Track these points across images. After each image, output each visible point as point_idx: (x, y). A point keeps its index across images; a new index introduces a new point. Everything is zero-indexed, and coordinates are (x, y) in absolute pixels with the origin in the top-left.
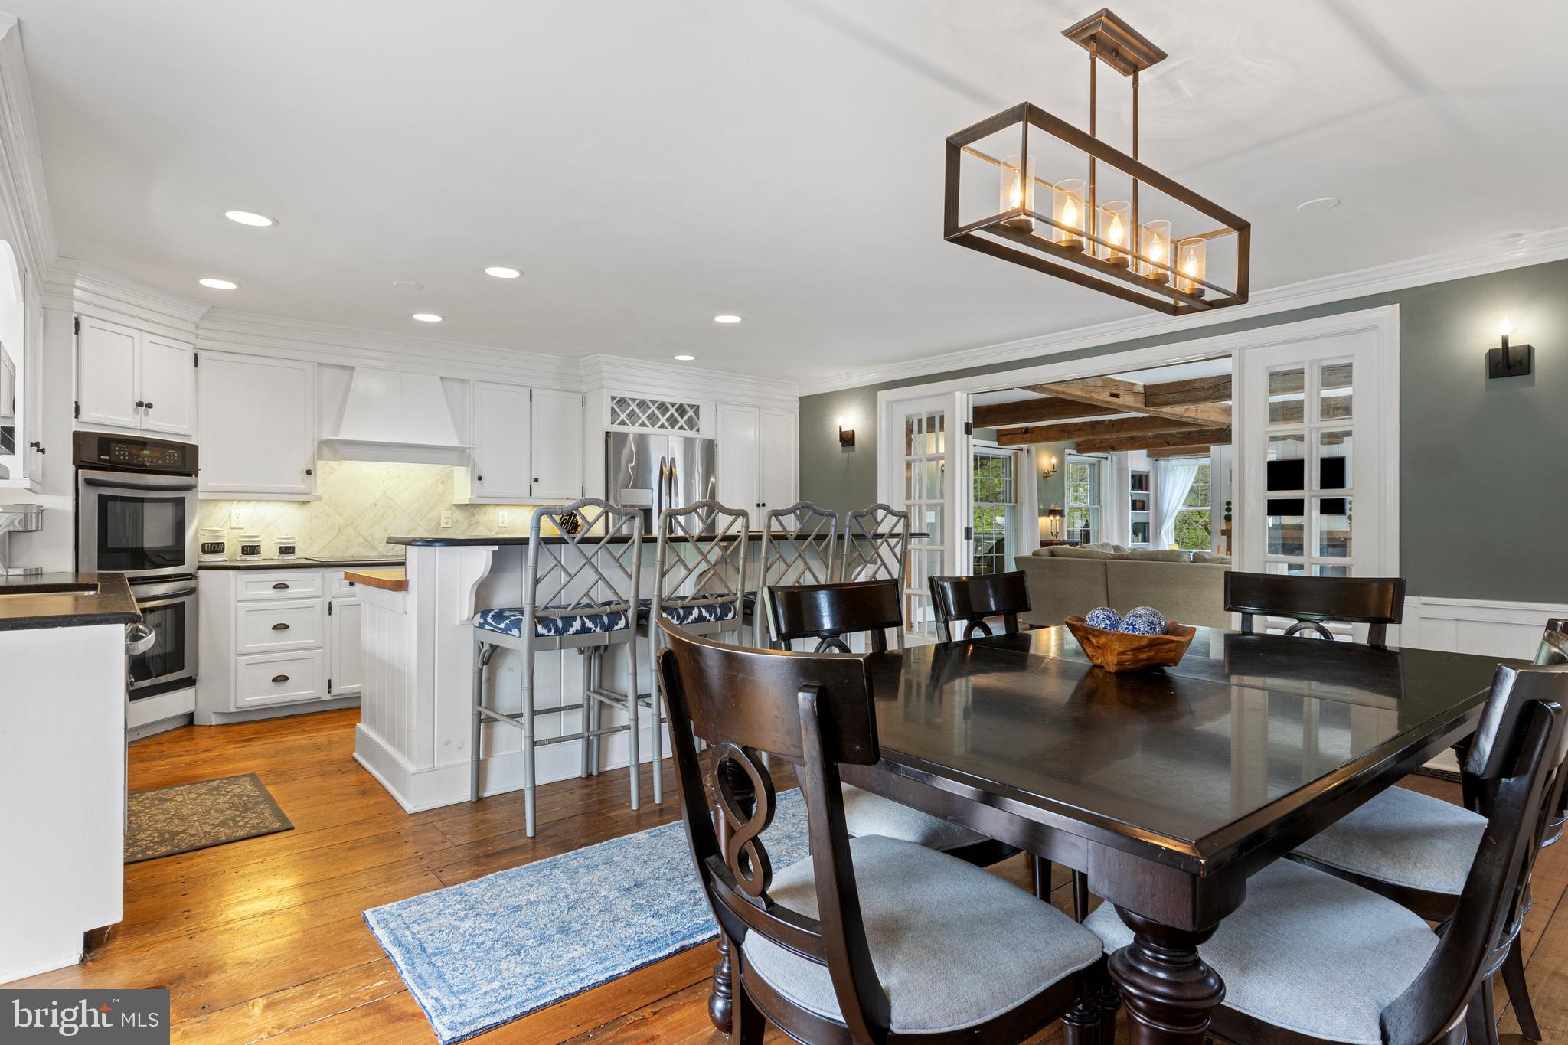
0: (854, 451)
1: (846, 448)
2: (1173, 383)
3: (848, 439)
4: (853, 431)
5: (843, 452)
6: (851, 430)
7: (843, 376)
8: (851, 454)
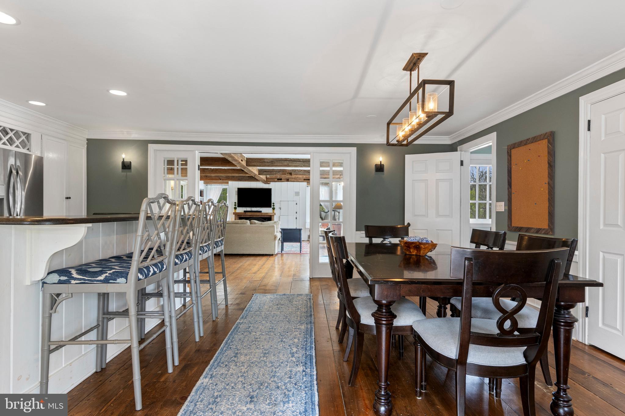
0: (131, 172)
1: (125, 170)
2: (257, 159)
3: (126, 166)
4: (130, 162)
5: (122, 172)
6: (130, 161)
7: (125, 133)
8: (128, 173)
